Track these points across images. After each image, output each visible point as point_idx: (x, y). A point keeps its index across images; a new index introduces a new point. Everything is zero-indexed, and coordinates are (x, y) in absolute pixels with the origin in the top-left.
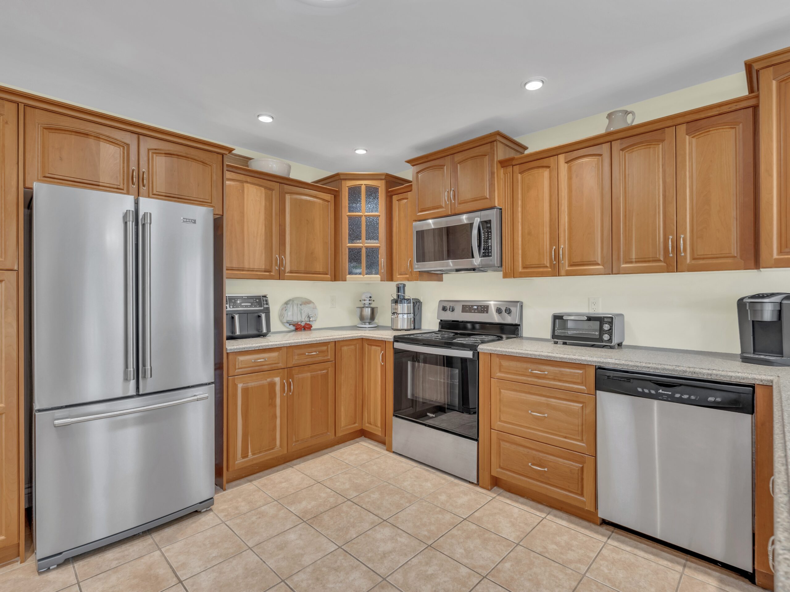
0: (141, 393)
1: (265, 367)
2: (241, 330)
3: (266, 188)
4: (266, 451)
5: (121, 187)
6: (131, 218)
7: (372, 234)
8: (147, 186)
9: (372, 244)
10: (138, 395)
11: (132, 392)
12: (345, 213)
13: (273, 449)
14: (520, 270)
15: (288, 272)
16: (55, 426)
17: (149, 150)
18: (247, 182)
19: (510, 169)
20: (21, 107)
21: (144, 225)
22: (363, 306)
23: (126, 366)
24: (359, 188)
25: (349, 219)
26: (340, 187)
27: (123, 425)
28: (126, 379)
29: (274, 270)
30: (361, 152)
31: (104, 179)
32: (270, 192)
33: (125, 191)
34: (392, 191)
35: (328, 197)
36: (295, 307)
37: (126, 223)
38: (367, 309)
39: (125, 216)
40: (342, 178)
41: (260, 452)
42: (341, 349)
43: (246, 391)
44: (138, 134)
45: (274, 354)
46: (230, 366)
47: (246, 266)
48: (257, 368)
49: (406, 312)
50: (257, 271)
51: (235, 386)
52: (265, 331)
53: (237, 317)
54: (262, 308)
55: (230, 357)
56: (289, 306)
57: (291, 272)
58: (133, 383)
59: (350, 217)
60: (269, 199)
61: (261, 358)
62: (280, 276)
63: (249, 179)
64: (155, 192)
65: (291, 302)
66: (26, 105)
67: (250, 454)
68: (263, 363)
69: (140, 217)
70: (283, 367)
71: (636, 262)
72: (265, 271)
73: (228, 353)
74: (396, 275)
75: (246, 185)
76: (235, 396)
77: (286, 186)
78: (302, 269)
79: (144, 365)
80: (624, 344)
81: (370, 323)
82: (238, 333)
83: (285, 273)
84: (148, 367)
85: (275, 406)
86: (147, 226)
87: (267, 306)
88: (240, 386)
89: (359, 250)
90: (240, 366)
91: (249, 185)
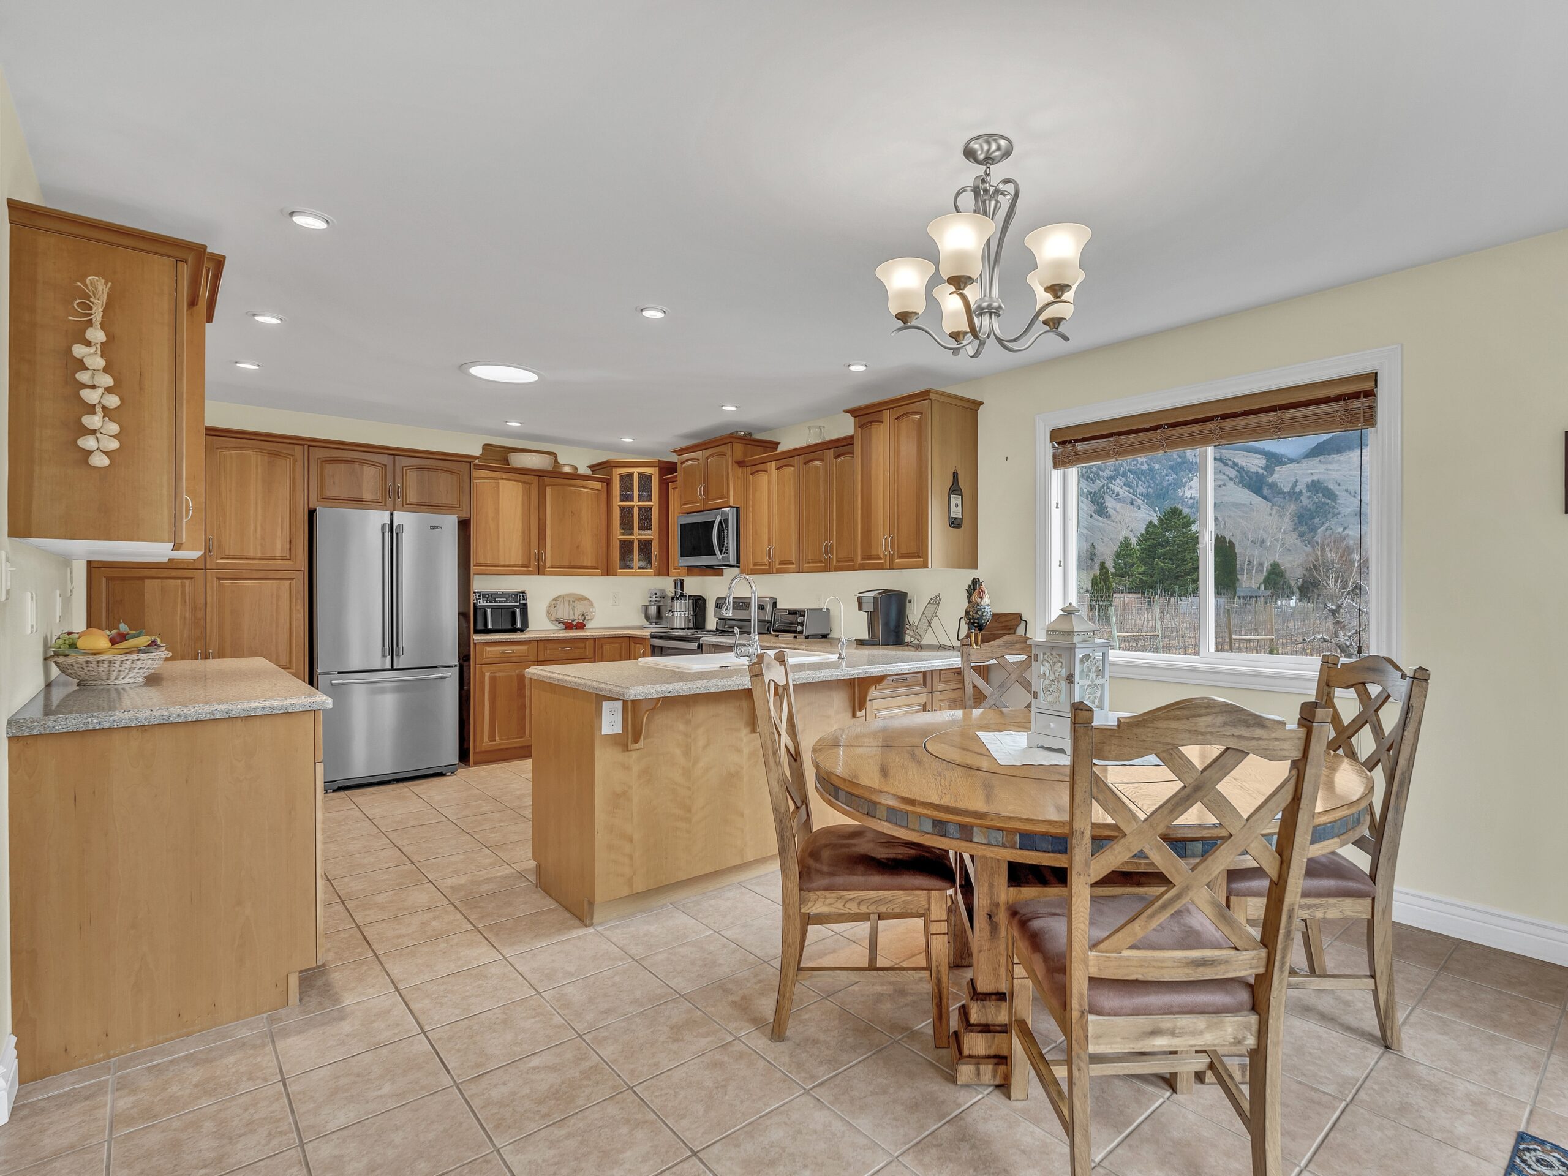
0: (395, 667)
1: (514, 659)
2: (492, 625)
3: (523, 482)
4: (514, 738)
5: (380, 501)
6: (387, 529)
7: (645, 525)
8: (401, 498)
9: (646, 535)
10: (392, 669)
11: (388, 666)
12: (617, 502)
13: (522, 737)
14: (751, 567)
15: (549, 567)
16: (332, 685)
17: (403, 467)
18: (503, 479)
19: (745, 469)
20: (306, 447)
21: (397, 534)
22: (648, 604)
23: (384, 645)
24: (631, 475)
25: (620, 510)
26: (611, 474)
27: (383, 691)
28: (384, 656)
29: (532, 565)
30: (627, 440)
31: (367, 495)
32: (528, 486)
33: (383, 504)
34: (667, 478)
35: (598, 485)
36: (566, 604)
37: (383, 533)
38: (652, 607)
39: (383, 527)
40: (612, 465)
41: (508, 739)
42: (602, 647)
43: (493, 679)
44: (394, 455)
45: (524, 647)
46: (478, 655)
47: (502, 562)
48: (505, 659)
49: (683, 609)
50: (513, 567)
51: (483, 675)
52: (519, 626)
53: (489, 611)
54: (518, 604)
55: (477, 647)
56: (558, 602)
57: (552, 567)
58: (389, 658)
59: (622, 508)
60: (527, 494)
61: (508, 649)
62: (540, 571)
63: (504, 475)
64: (408, 502)
65: (560, 599)
66: (309, 446)
67: (497, 738)
68: (512, 655)
69: (395, 528)
70: (533, 660)
71: (812, 562)
72: (522, 567)
73: (475, 643)
74: (672, 571)
75: (501, 482)
76: (483, 682)
77: (546, 479)
78: (566, 563)
79: (397, 645)
80: (830, 636)
81: (656, 623)
82: (490, 626)
83: (545, 568)
84: (400, 646)
85: (524, 697)
86: (400, 535)
87: (524, 602)
88: (487, 674)
89: (631, 542)
90: (488, 656)
91: (505, 481)
